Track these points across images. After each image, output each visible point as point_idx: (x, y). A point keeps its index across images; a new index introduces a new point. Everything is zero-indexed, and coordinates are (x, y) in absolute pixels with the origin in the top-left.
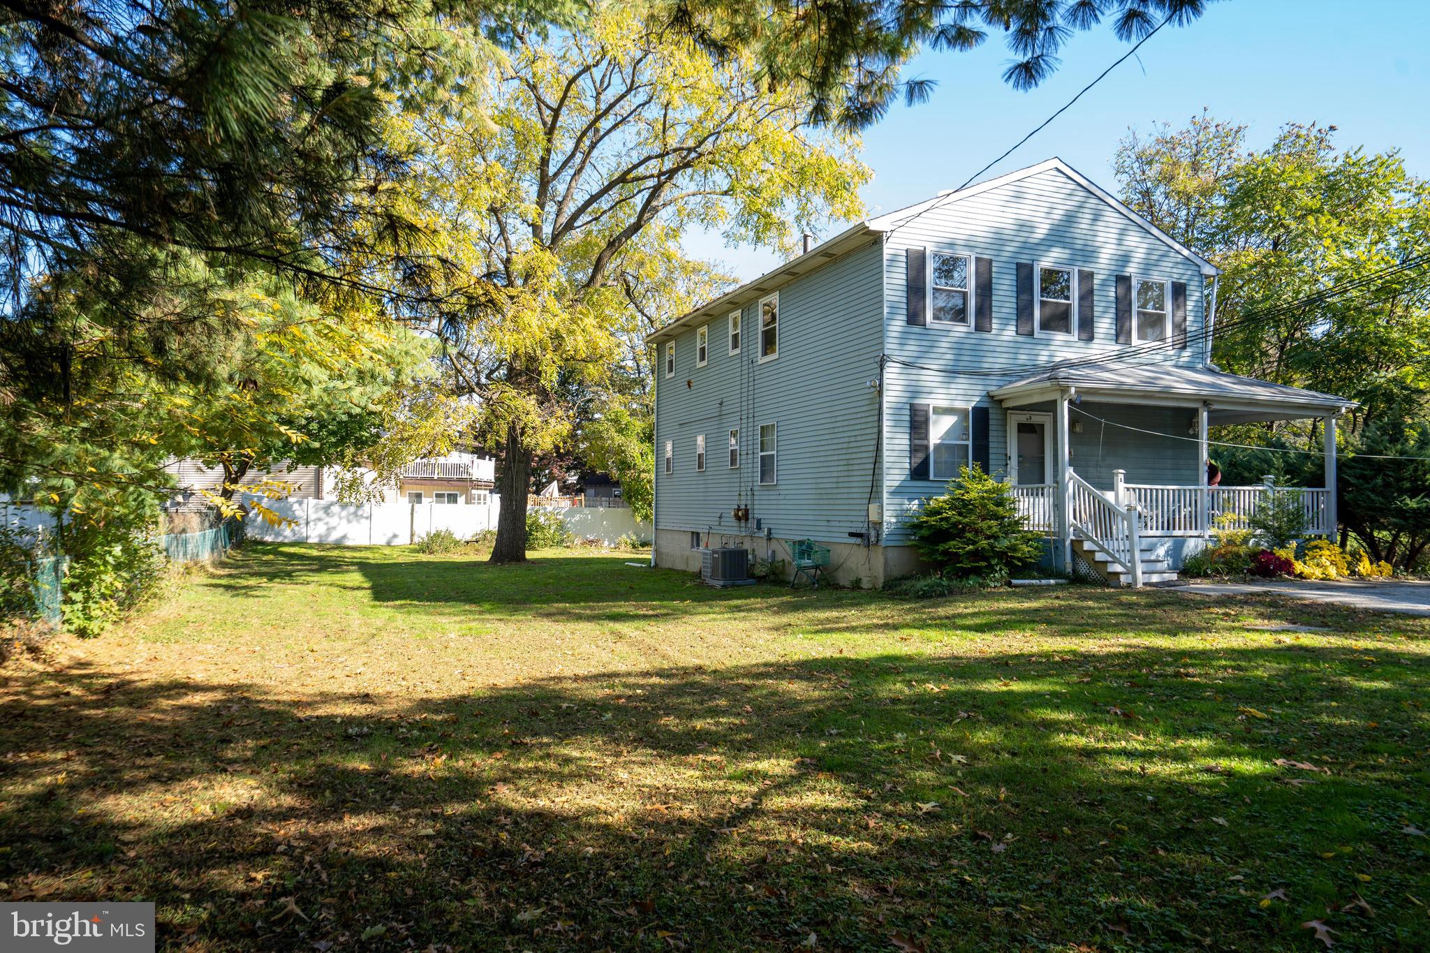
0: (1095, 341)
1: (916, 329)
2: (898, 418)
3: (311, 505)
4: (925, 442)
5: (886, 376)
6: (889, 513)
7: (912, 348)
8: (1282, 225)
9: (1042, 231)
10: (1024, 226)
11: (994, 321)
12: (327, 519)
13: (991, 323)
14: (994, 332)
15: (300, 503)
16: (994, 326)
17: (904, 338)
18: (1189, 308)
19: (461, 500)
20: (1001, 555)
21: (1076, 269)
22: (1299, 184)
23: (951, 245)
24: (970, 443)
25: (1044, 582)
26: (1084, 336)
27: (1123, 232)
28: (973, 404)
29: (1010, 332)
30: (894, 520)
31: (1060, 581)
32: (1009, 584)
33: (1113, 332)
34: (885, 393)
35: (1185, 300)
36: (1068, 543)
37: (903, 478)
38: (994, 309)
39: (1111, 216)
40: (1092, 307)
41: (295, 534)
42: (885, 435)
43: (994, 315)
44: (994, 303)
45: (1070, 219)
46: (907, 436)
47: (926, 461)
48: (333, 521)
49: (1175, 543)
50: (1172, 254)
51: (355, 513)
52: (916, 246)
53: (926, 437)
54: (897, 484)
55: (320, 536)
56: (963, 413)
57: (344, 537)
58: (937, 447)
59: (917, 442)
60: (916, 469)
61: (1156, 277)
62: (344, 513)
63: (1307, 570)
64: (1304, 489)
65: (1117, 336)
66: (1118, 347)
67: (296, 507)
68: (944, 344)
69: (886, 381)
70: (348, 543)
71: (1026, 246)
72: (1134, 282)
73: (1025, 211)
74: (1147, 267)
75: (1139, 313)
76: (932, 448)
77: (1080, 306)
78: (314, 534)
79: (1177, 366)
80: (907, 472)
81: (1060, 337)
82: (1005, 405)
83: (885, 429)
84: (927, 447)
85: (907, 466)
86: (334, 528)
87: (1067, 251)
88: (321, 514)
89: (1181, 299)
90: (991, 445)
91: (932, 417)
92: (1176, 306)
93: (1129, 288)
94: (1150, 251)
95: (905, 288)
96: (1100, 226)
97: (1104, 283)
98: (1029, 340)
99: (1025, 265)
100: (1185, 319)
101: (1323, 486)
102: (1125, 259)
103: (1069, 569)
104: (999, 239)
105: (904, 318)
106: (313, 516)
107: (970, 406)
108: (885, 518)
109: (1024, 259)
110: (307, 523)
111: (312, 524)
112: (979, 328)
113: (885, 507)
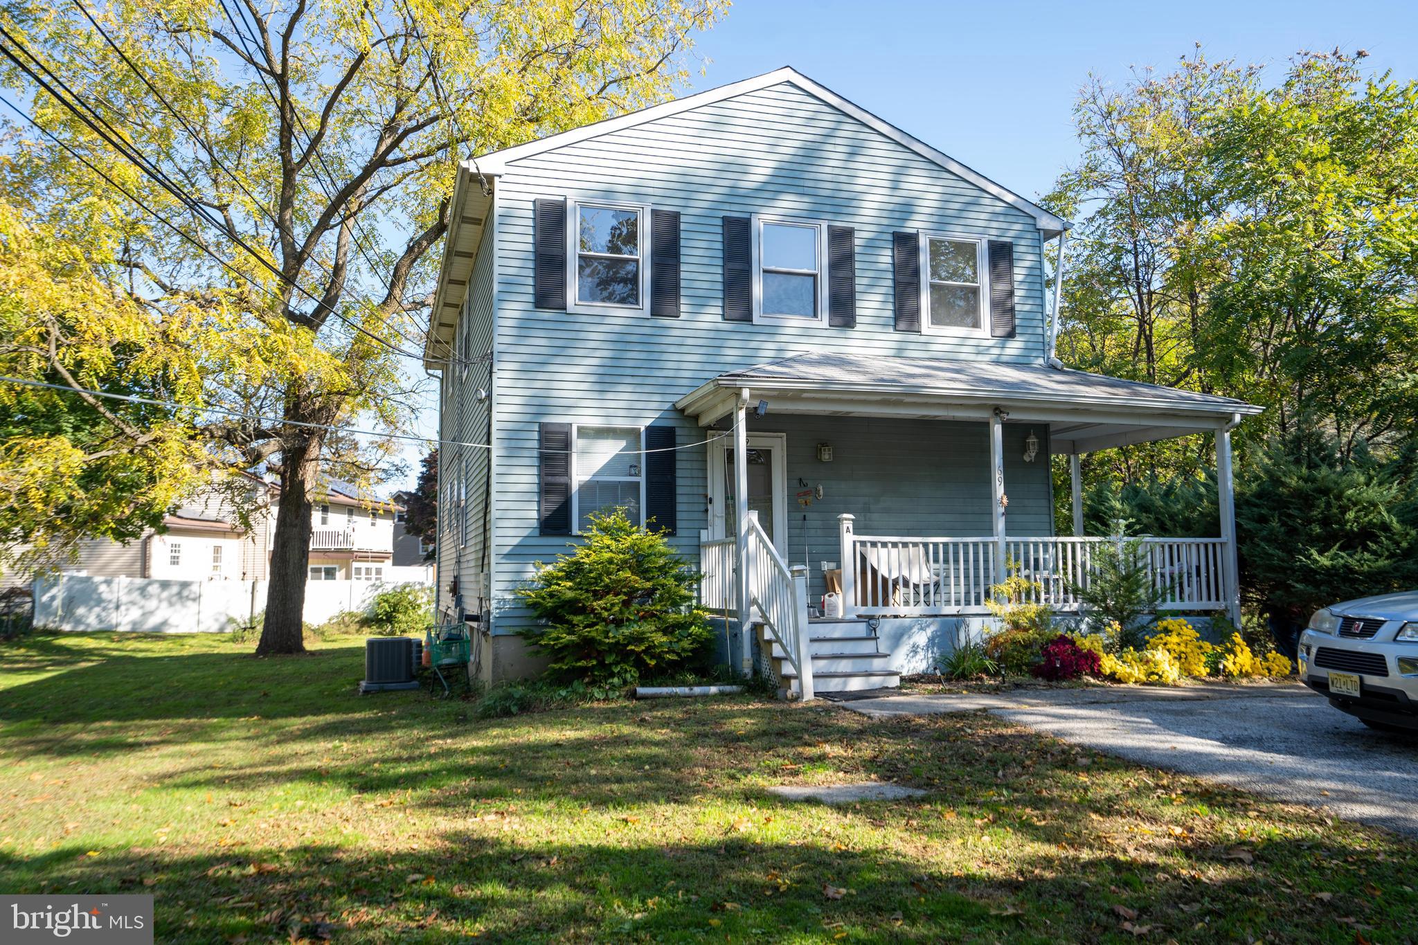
0: (858, 327)
1: (547, 314)
2: (513, 444)
3: (122, 585)
4: (562, 480)
5: (496, 382)
6: (502, 586)
7: (539, 343)
8: (1274, 182)
9: (761, 170)
10: (729, 166)
11: (683, 300)
12: (143, 602)
13: (678, 305)
14: (683, 316)
15: (108, 583)
16: (683, 308)
17: (524, 327)
18: (1018, 278)
19: (340, 574)
20: (619, 649)
21: (824, 226)
22: (1299, 126)
23: (608, 193)
24: (642, 480)
25: (697, 690)
26: (838, 320)
27: (900, 172)
28: (648, 422)
29: (712, 317)
30: (509, 596)
31: (728, 688)
32: (633, 695)
33: (890, 314)
34: (495, 408)
35: (1011, 266)
36: (746, 627)
37: (526, 533)
38: (683, 284)
39: (879, 148)
40: (852, 279)
41: (101, 621)
42: (495, 469)
43: (683, 292)
44: (683, 275)
45: (811, 153)
46: (535, 471)
47: (565, 507)
48: (152, 604)
49: (943, 625)
50: (987, 201)
51: (179, 594)
52: (552, 194)
53: (566, 471)
54: (516, 541)
55: (134, 623)
56: (632, 434)
57: (165, 623)
58: (586, 488)
59: (550, 479)
60: (547, 519)
61: (958, 234)
62: (165, 594)
63: (1121, 669)
64: (1147, 538)
65: (896, 319)
66: (897, 337)
67: (103, 588)
68: (596, 335)
69: (496, 391)
70: (171, 631)
71: (734, 194)
72: (923, 242)
73: (731, 145)
74: (942, 220)
75: (933, 286)
76: (575, 487)
77: (831, 277)
78: (124, 620)
79: (997, 362)
80: (535, 523)
81: (795, 323)
82: (704, 421)
83: (495, 461)
84: (567, 488)
85: (535, 515)
86: (152, 613)
87: (806, 199)
88: (136, 596)
89: (1003, 265)
90: (679, 482)
91: (577, 443)
92: (996, 275)
93: (915, 250)
94: (946, 199)
95: (532, 256)
96: (860, 163)
97: (871, 245)
98: (745, 327)
99: (738, 220)
100: (1011, 294)
101: (1219, 535)
102: (906, 210)
103: (746, 667)
104: (688, 185)
105: (531, 298)
106: (124, 599)
107: (643, 425)
108: (493, 593)
109: (735, 212)
110: (117, 607)
111: (123, 608)
112: (656, 312)
113: (494, 577)
